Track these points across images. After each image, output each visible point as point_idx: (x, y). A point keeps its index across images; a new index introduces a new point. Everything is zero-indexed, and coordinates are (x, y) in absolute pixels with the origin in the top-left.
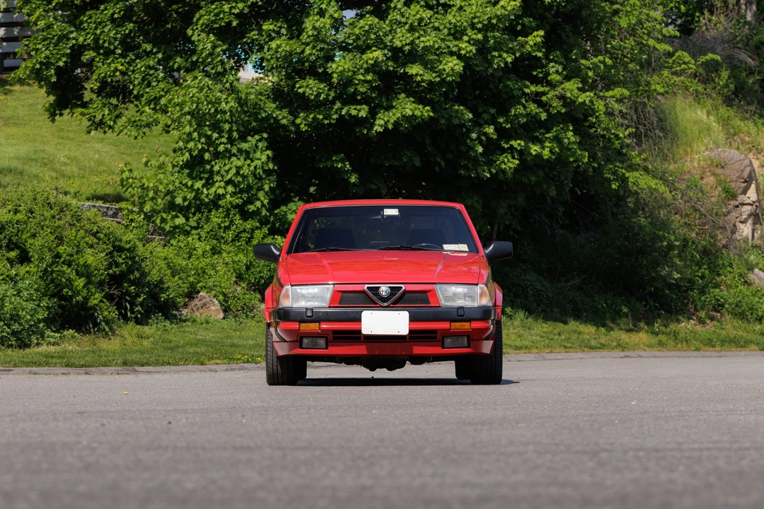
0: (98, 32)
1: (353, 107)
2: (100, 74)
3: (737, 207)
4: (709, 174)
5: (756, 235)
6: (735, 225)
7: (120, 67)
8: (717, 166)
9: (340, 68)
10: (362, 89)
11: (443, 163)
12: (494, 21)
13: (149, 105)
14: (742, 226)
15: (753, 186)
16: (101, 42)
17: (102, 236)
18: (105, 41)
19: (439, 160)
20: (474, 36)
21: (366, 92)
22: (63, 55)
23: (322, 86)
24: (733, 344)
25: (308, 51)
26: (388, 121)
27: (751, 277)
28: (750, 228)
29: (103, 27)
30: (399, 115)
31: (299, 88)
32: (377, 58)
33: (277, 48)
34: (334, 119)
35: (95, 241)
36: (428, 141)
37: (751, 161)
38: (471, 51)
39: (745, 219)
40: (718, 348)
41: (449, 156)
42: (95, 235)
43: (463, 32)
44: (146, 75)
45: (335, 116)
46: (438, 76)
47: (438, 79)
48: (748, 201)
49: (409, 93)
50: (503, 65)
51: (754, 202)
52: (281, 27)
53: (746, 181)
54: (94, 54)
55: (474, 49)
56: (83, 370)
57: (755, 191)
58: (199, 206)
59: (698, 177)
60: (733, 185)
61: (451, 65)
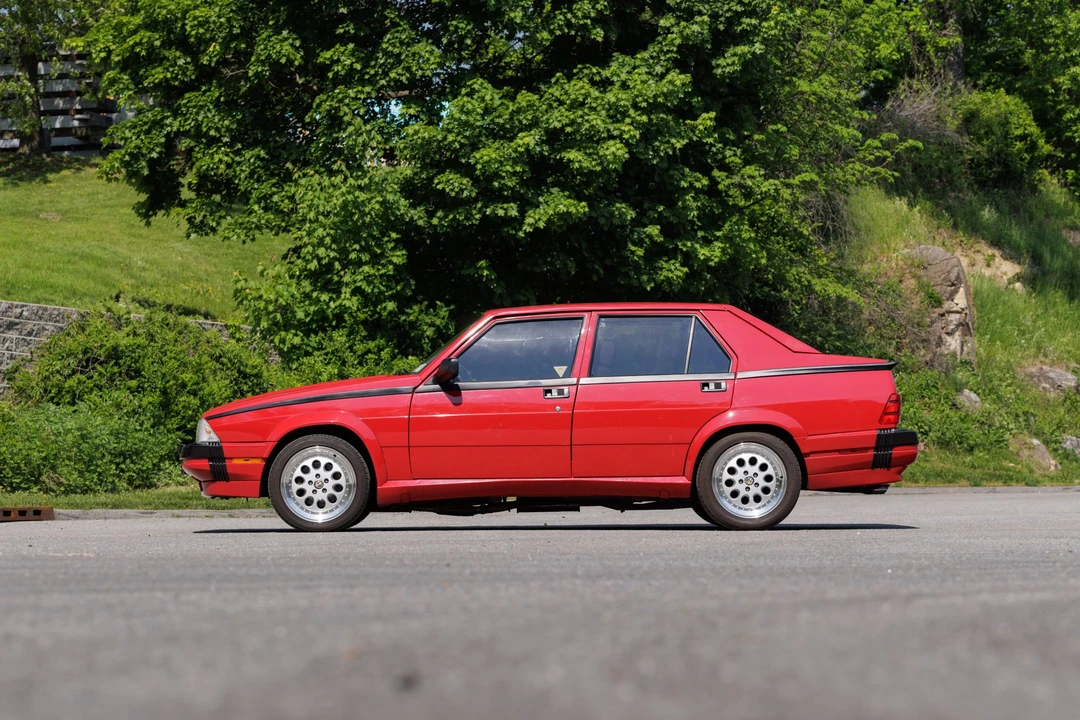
0: (200, 117)
1: (500, 206)
2: (202, 166)
3: (943, 315)
4: (909, 276)
5: (965, 348)
6: (940, 337)
7: (226, 159)
8: (918, 266)
9: (486, 158)
10: (509, 184)
11: (601, 271)
12: (660, 100)
13: (259, 203)
14: (949, 339)
15: (962, 290)
16: (204, 129)
17: (225, 360)
18: (209, 129)
19: (597, 267)
20: (638, 118)
21: (515, 186)
22: (157, 145)
23: (465, 182)
24: (939, 479)
25: (451, 138)
26: (540, 219)
27: (960, 399)
28: (958, 341)
29: (206, 112)
30: (551, 212)
31: (439, 183)
32: (528, 145)
33: (413, 135)
34: (476, 220)
35: (218, 366)
36: (584, 245)
37: (959, 260)
38: (635, 135)
39: (952, 330)
40: (922, 484)
41: (608, 262)
42: (218, 359)
43: (625, 114)
44: (256, 168)
45: (478, 216)
46: (598, 164)
47: (598, 168)
48: (955, 309)
49: (564, 187)
50: (671, 153)
51: (963, 309)
53: (953, 285)
54: (193, 144)
55: (637, 134)
56: (226, 512)
57: (964, 295)
58: (321, 323)
59: (896, 279)
60: (938, 289)
61: (613, 149)
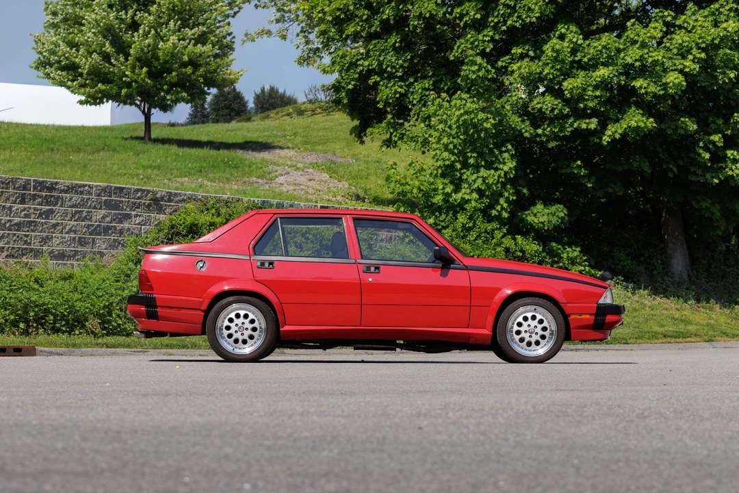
0: (381, 58)
1: (584, 121)
7: (400, 90)
9: (570, 86)
10: (591, 104)
11: (675, 170)
12: (717, 41)
13: (425, 123)
16: (384, 67)
18: (388, 66)
19: (671, 166)
20: (698, 56)
21: (595, 107)
22: (353, 79)
23: (556, 103)
25: (546, 71)
26: (616, 132)
29: (386, 54)
30: (625, 126)
32: (604, 75)
34: (568, 132)
38: (694, 69)
41: (680, 162)
43: (689, 51)
44: (423, 96)
46: (662, 90)
47: (662, 92)
49: (638, 106)
50: (727, 81)
52: (528, 50)
54: (378, 79)
55: (697, 67)
61: (672, 78)
